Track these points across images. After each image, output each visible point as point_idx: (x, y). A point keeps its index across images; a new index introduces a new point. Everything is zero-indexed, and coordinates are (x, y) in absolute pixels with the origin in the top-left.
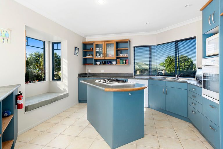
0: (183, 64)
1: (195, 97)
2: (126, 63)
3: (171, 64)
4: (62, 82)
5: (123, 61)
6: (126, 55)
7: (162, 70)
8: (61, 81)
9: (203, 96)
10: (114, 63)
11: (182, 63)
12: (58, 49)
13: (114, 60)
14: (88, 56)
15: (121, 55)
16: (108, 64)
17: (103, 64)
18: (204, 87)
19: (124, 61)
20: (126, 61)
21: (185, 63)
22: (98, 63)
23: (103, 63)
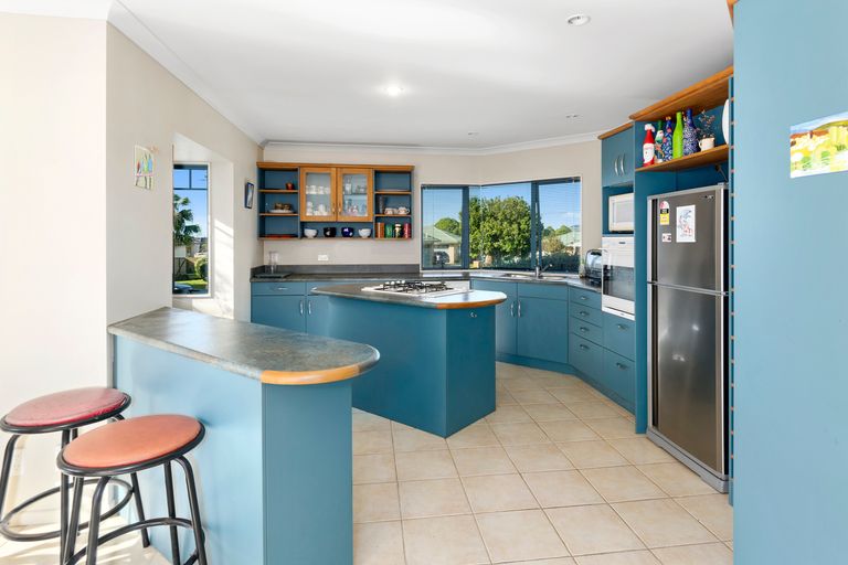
0: (515, 226)
1: (587, 314)
2: (402, 234)
3: (478, 227)
4: (212, 297)
5: (394, 227)
6: (402, 211)
7: (447, 246)
8: (209, 295)
9: (604, 309)
10: (364, 232)
11: (511, 223)
12: (190, 189)
13: (364, 224)
14: (276, 208)
15: (389, 212)
16: (346, 235)
17: (327, 236)
18: (606, 292)
19: (397, 229)
20: (402, 228)
21: (519, 224)
22: (310, 232)
23: (328, 233)
